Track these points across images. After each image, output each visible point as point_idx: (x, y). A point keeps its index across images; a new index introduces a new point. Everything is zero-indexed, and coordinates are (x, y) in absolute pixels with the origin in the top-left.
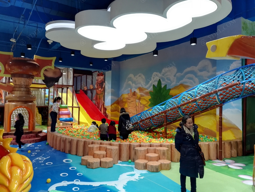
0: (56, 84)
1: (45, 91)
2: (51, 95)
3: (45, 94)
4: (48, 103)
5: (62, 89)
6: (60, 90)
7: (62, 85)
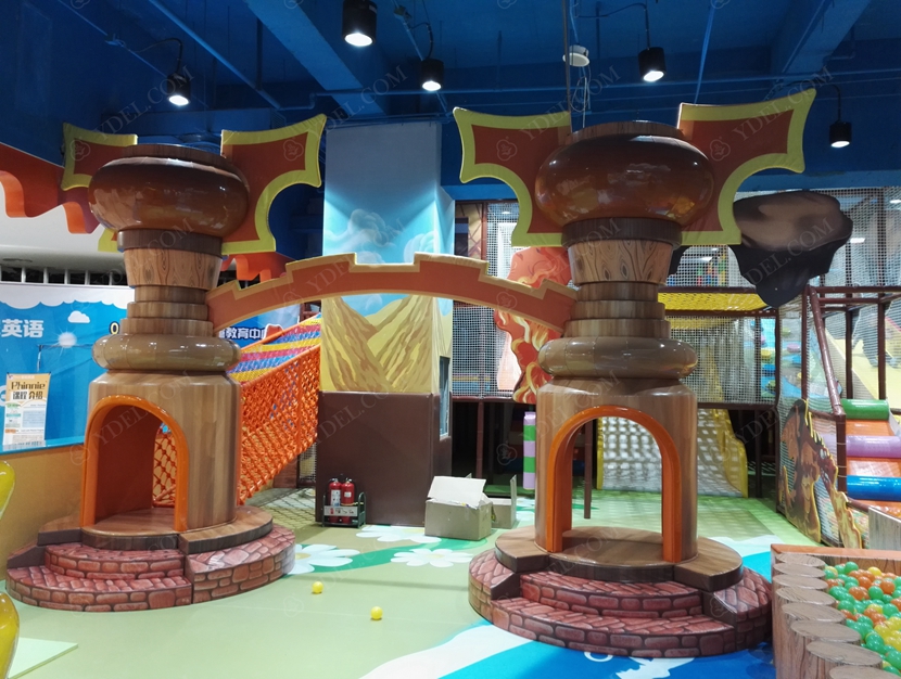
0: (814, 282)
1: (758, 328)
2: (792, 351)
3: (758, 343)
4: (777, 390)
5: (851, 316)
6: (837, 321)
7: (849, 290)
